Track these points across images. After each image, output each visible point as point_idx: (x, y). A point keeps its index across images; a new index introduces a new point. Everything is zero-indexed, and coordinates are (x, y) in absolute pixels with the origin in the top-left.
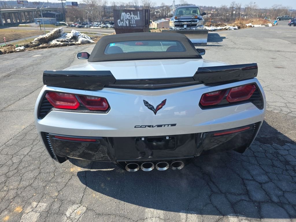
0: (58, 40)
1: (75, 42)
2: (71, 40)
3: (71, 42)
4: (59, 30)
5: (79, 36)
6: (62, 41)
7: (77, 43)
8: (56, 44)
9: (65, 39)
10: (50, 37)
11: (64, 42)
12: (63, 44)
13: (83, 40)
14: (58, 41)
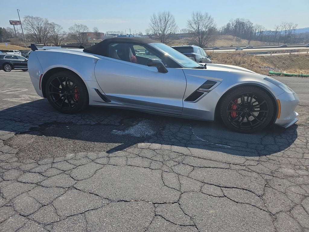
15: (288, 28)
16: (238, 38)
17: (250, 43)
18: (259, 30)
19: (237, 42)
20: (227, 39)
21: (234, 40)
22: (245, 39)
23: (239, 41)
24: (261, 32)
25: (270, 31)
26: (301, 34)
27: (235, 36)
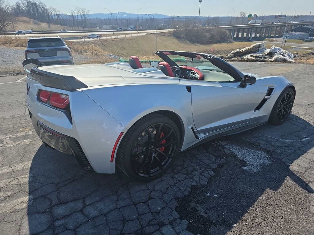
0: (253, 54)
1: (269, 59)
2: (266, 57)
3: (265, 58)
4: (260, 45)
5: (276, 52)
6: (255, 57)
7: (270, 60)
8: (248, 58)
9: (261, 55)
10: (246, 51)
11: (257, 57)
12: (255, 59)
13: (278, 57)
14: (252, 56)
15: (82, 13)
16: (35, 20)
17: (50, 26)
18: (54, 13)
19: (36, 25)
20: (23, 22)
21: (31, 22)
22: (43, 23)
23: (38, 24)
24: (58, 15)
25: (66, 15)
26: (94, 19)
27: (31, 18)
